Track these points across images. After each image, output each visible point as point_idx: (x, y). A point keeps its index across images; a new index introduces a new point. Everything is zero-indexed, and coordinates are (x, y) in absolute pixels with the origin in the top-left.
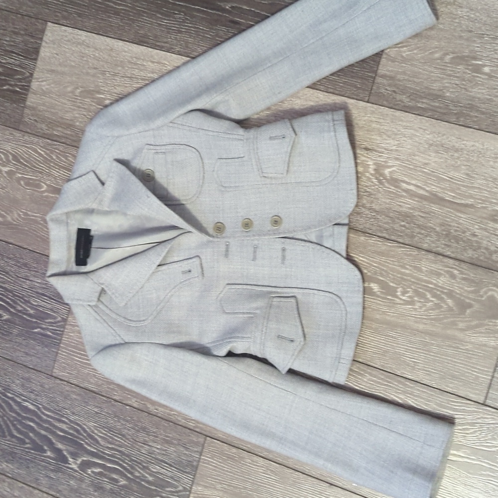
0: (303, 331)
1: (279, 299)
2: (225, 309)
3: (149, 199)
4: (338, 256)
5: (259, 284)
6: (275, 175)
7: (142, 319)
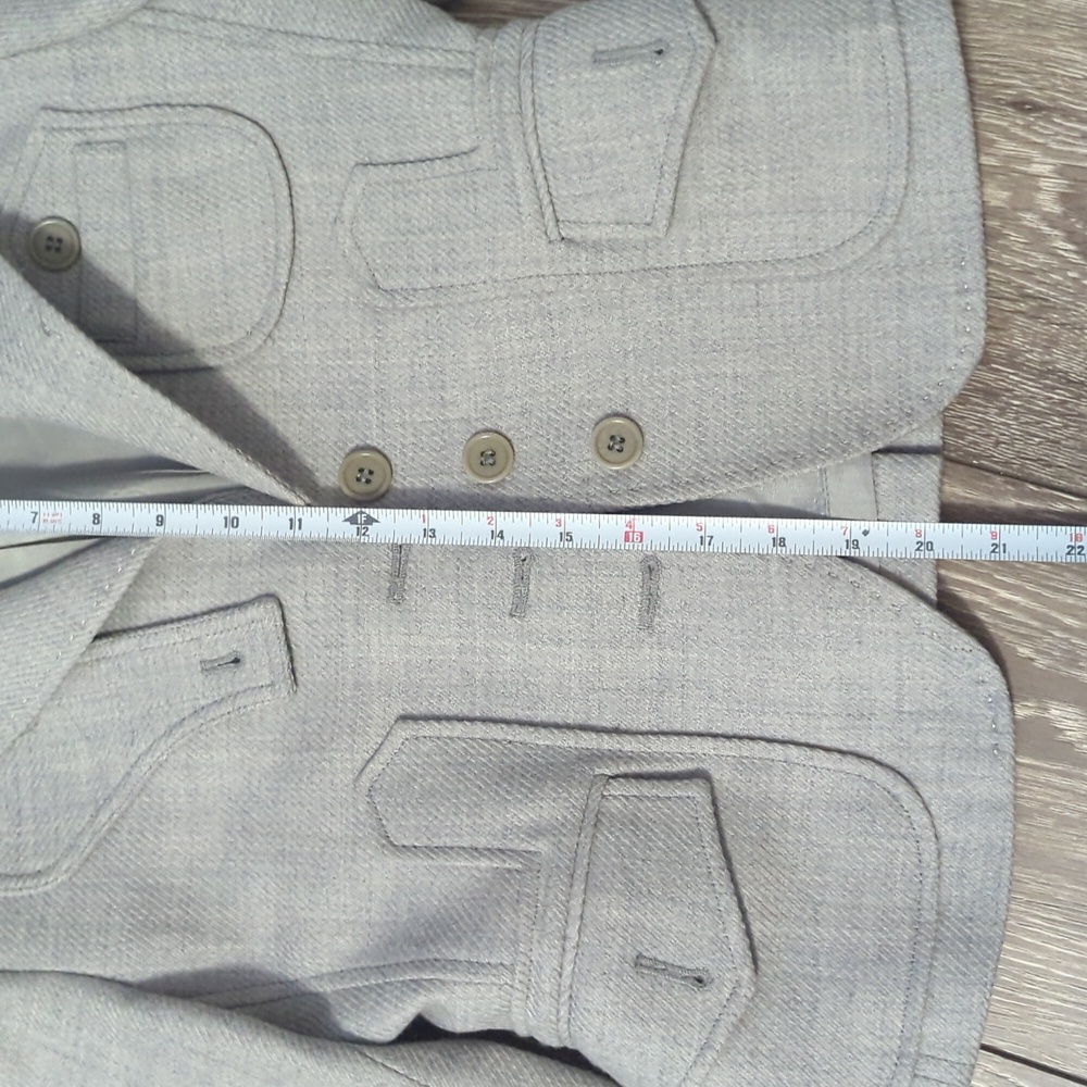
0: (749, 934)
1: (632, 789)
2: (391, 828)
3: (51, 342)
4: (904, 597)
5: (542, 716)
6: (618, 233)
7: (31, 866)
